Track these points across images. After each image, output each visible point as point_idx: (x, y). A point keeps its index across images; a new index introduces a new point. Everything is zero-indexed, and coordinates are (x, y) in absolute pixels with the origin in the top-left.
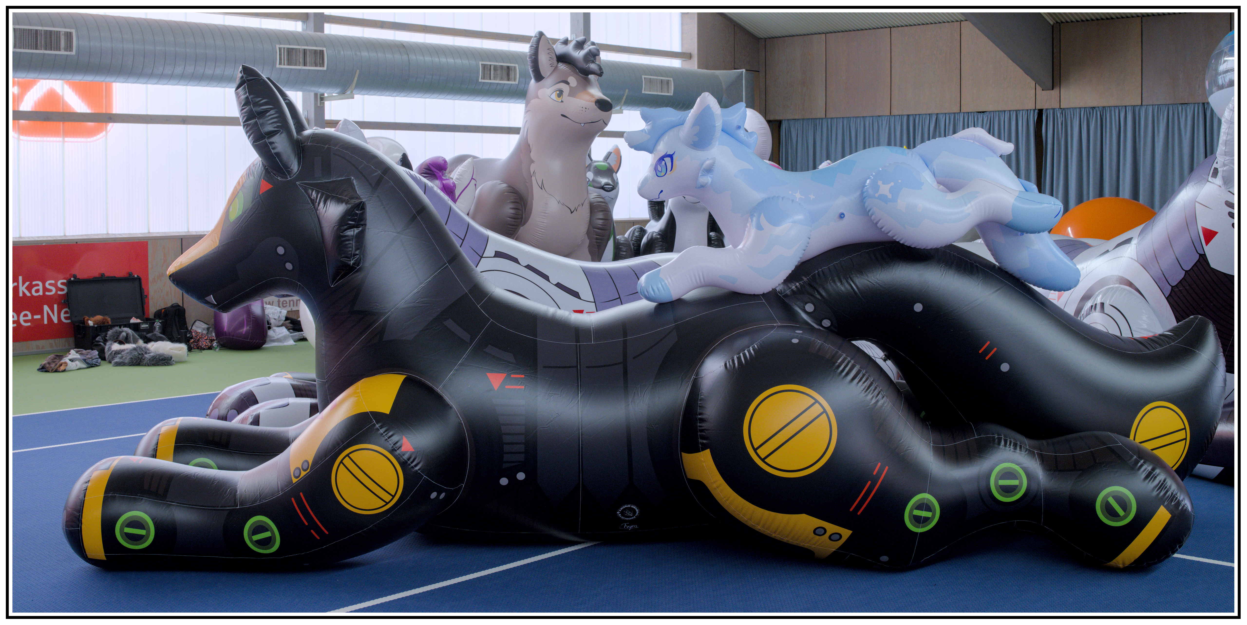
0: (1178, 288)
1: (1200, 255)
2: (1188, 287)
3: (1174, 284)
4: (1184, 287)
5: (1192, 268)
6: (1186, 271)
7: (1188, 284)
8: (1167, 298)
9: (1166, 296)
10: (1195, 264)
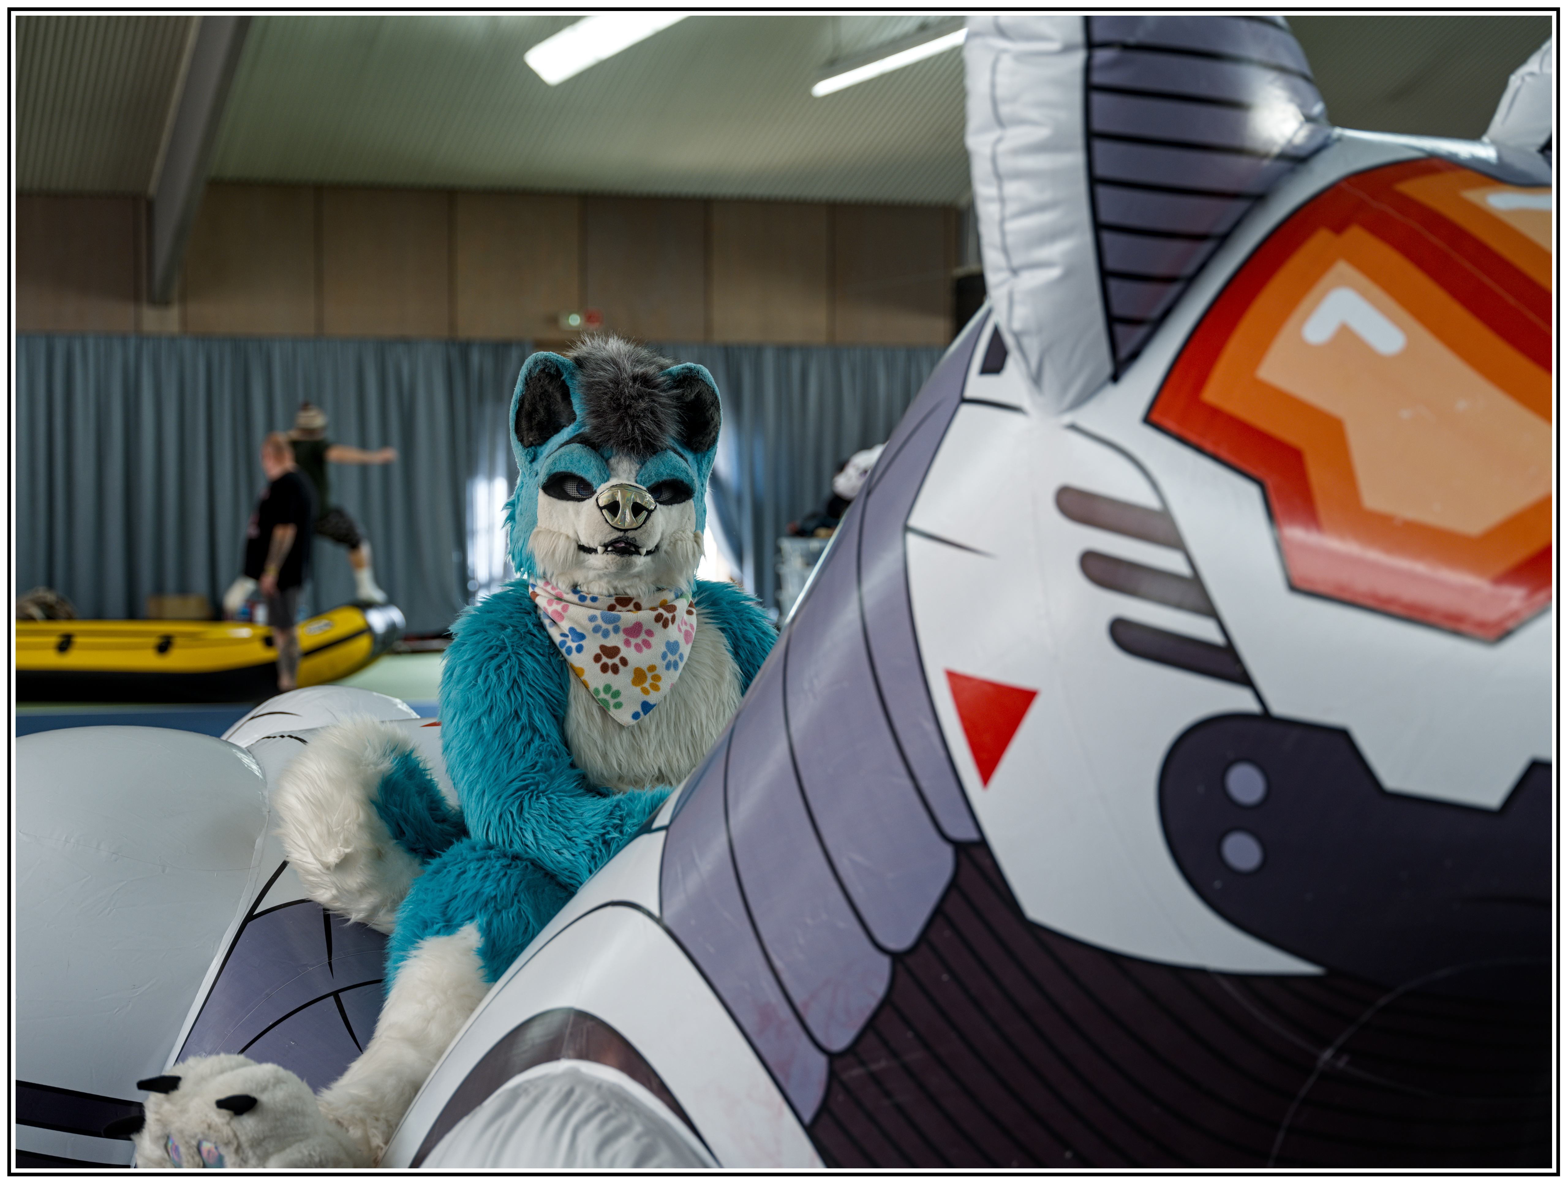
0: (862, 1063)
1: (961, 848)
2: (915, 1056)
3: (840, 1041)
4: (894, 1054)
5: (924, 937)
6: (897, 958)
7: (918, 1035)
8: (810, 1130)
9: (807, 1117)
10: (939, 912)
